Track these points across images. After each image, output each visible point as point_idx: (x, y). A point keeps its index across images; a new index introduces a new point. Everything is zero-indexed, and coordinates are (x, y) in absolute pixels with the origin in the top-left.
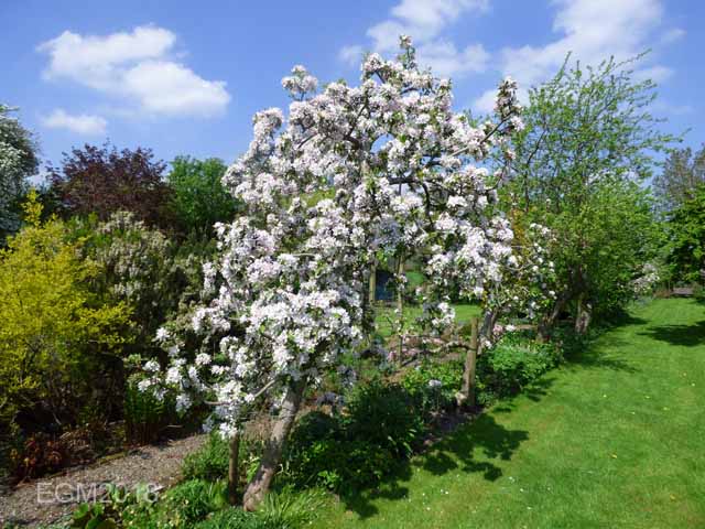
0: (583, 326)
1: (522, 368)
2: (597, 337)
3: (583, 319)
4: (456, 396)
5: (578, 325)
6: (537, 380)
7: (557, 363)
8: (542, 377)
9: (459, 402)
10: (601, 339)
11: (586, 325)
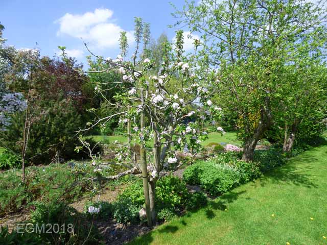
0: (287, 148)
1: (218, 183)
2: (297, 155)
3: (288, 143)
4: (140, 212)
5: (284, 147)
6: (228, 193)
7: (253, 177)
8: (233, 191)
9: (141, 216)
10: (299, 156)
11: (290, 147)
